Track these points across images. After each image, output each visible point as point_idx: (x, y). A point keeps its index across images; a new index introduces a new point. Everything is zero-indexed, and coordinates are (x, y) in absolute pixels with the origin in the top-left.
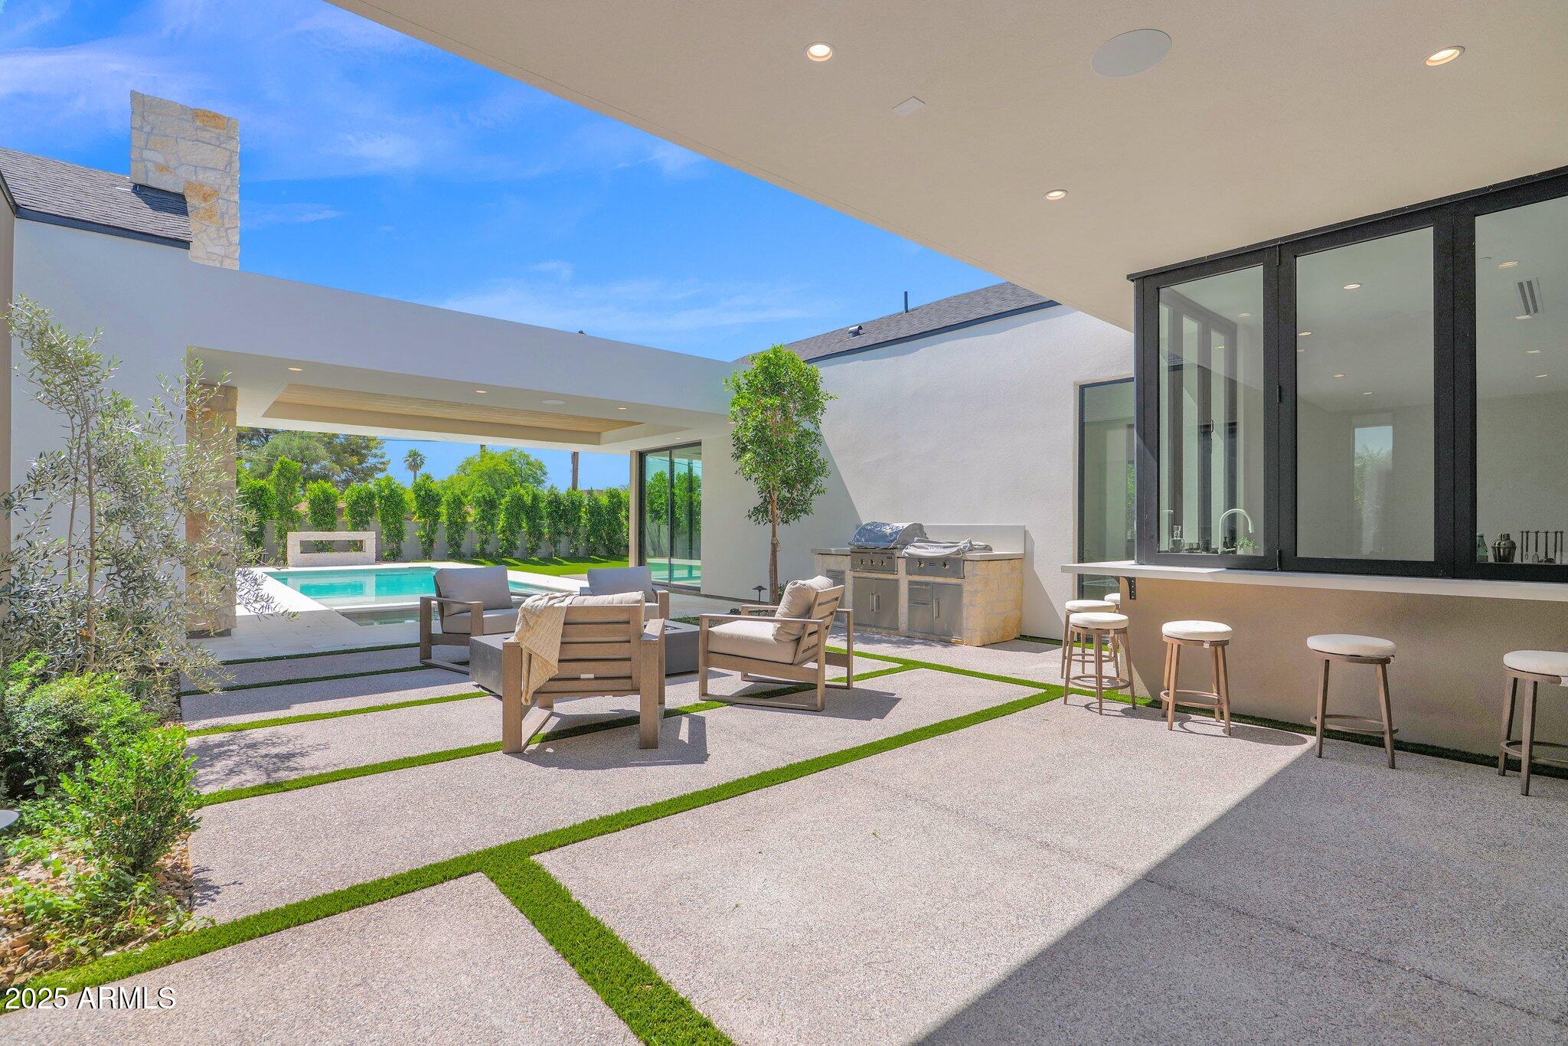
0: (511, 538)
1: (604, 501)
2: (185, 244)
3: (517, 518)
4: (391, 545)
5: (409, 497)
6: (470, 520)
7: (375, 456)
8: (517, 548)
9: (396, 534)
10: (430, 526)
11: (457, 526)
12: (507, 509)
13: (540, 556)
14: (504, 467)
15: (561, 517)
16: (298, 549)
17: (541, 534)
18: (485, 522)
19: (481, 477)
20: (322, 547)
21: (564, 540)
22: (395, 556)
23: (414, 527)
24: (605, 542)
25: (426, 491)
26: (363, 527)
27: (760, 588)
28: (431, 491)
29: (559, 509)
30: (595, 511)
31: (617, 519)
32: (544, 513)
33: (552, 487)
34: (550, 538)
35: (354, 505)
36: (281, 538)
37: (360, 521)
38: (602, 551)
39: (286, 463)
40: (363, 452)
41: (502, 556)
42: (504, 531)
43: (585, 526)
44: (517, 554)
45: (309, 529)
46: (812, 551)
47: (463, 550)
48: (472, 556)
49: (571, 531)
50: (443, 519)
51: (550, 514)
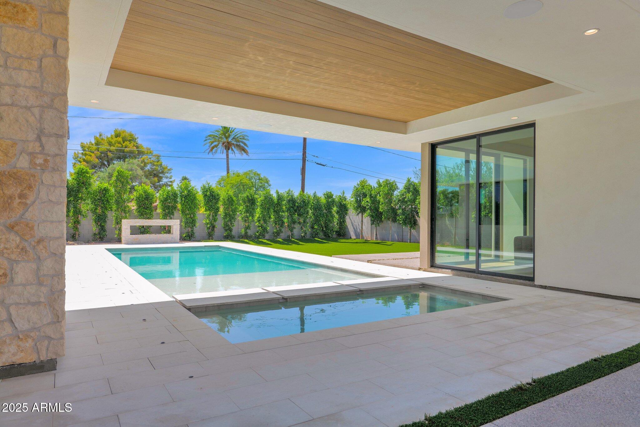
0: (265, 225)
1: (323, 200)
3: (268, 211)
4: (189, 230)
5: (200, 197)
6: (238, 212)
7: (167, 178)
8: (267, 232)
9: (190, 222)
10: (213, 216)
11: (230, 216)
12: (262, 205)
13: (283, 238)
14: (246, 181)
15: (296, 211)
16: (129, 231)
17: (283, 223)
18: (248, 214)
19: (232, 187)
20: (143, 230)
21: (297, 226)
22: (192, 237)
23: (202, 217)
24: (323, 228)
25: (210, 192)
26: (170, 217)
28: (213, 192)
29: (295, 206)
30: (317, 207)
31: (331, 212)
32: (285, 208)
33: (289, 191)
34: (288, 226)
35: (164, 201)
36: (118, 223)
37: (168, 212)
38: (321, 234)
39: (121, 171)
40: (160, 175)
41: (258, 238)
42: (260, 220)
43: (311, 217)
44: (267, 236)
45: (135, 218)
47: (233, 233)
48: (239, 237)
49: (302, 220)
50: (221, 211)
51: (288, 210)
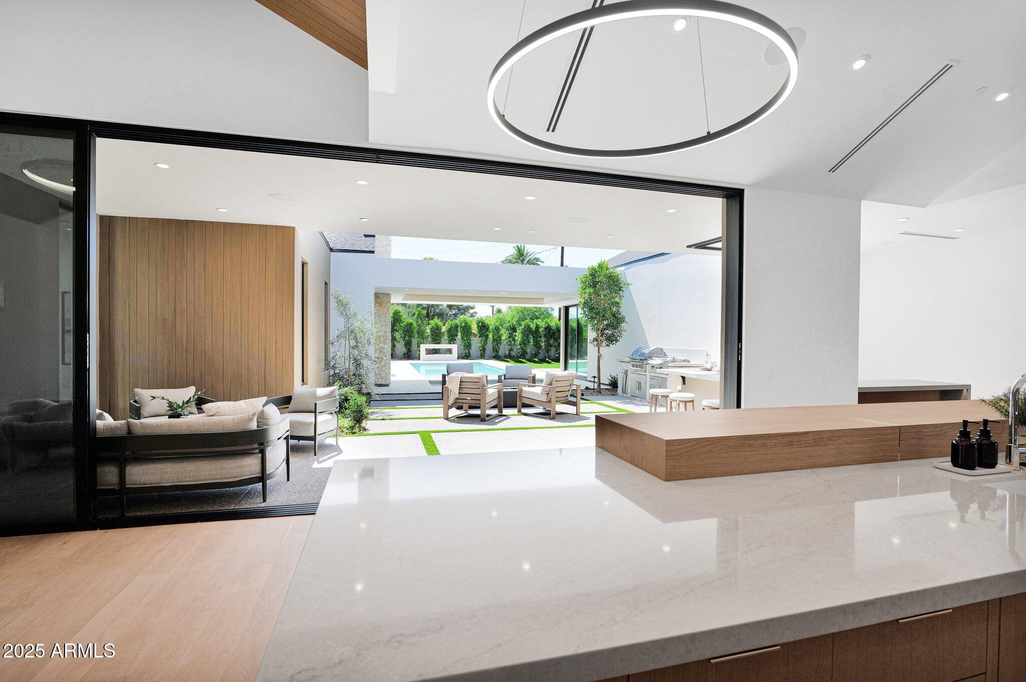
0: (525, 348)
2: (373, 252)
3: (527, 337)
4: (465, 351)
5: (475, 328)
6: (503, 338)
8: (527, 354)
9: (466, 346)
10: (484, 341)
11: (497, 341)
12: (522, 332)
13: (540, 358)
16: (425, 352)
18: (511, 339)
20: (436, 351)
22: (467, 356)
23: (476, 342)
25: (482, 324)
26: (453, 342)
27: (594, 377)
28: (484, 323)
32: (542, 334)
34: (545, 348)
35: (449, 330)
36: (418, 347)
37: (452, 340)
41: (519, 358)
42: (521, 344)
44: (528, 356)
45: (430, 343)
46: (617, 360)
50: (490, 336)
